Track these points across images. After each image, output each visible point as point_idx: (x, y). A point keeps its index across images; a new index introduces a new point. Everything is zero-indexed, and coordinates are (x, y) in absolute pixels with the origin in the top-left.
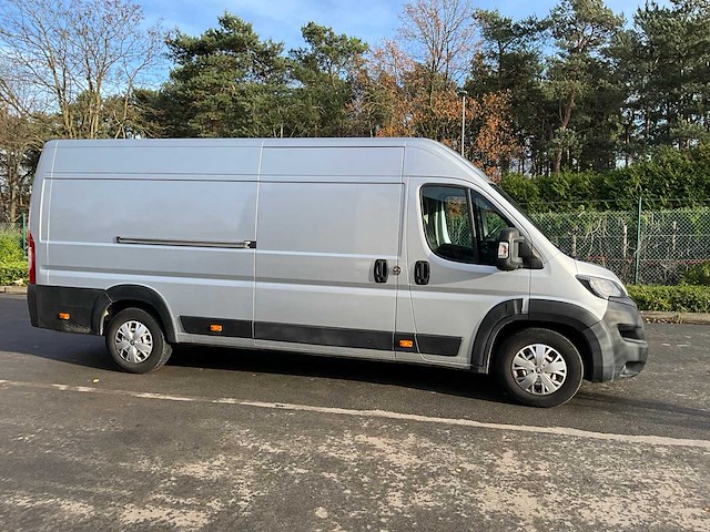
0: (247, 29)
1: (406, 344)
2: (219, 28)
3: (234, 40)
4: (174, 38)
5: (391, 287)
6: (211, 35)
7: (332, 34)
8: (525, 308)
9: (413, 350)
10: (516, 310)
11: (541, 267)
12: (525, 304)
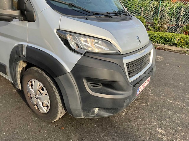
10: (21, 53)
11: (33, 21)
12: (25, 49)
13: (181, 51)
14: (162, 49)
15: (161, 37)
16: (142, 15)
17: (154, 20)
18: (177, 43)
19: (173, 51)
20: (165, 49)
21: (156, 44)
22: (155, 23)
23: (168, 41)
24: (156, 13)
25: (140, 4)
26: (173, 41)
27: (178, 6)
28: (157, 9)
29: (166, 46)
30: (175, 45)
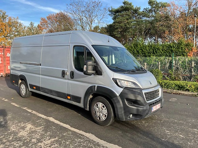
0: (130, 4)
1: (69, 98)
2: (123, 5)
3: (126, 8)
4: (111, 10)
5: (66, 79)
6: (121, 7)
7: (156, 2)
8: (96, 89)
9: (70, 100)
10: (93, 90)
11: (101, 75)
12: (96, 88)
13: (193, 95)
14: (177, 94)
15: (176, 85)
16: (160, 68)
17: (170, 71)
18: (188, 89)
19: (186, 95)
20: (180, 94)
21: (172, 90)
22: (171, 74)
23: (182, 88)
24: (171, 67)
25: (157, 60)
26: (185, 87)
27: (190, 59)
28: (171, 63)
29: (180, 92)
30: (188, 90)
